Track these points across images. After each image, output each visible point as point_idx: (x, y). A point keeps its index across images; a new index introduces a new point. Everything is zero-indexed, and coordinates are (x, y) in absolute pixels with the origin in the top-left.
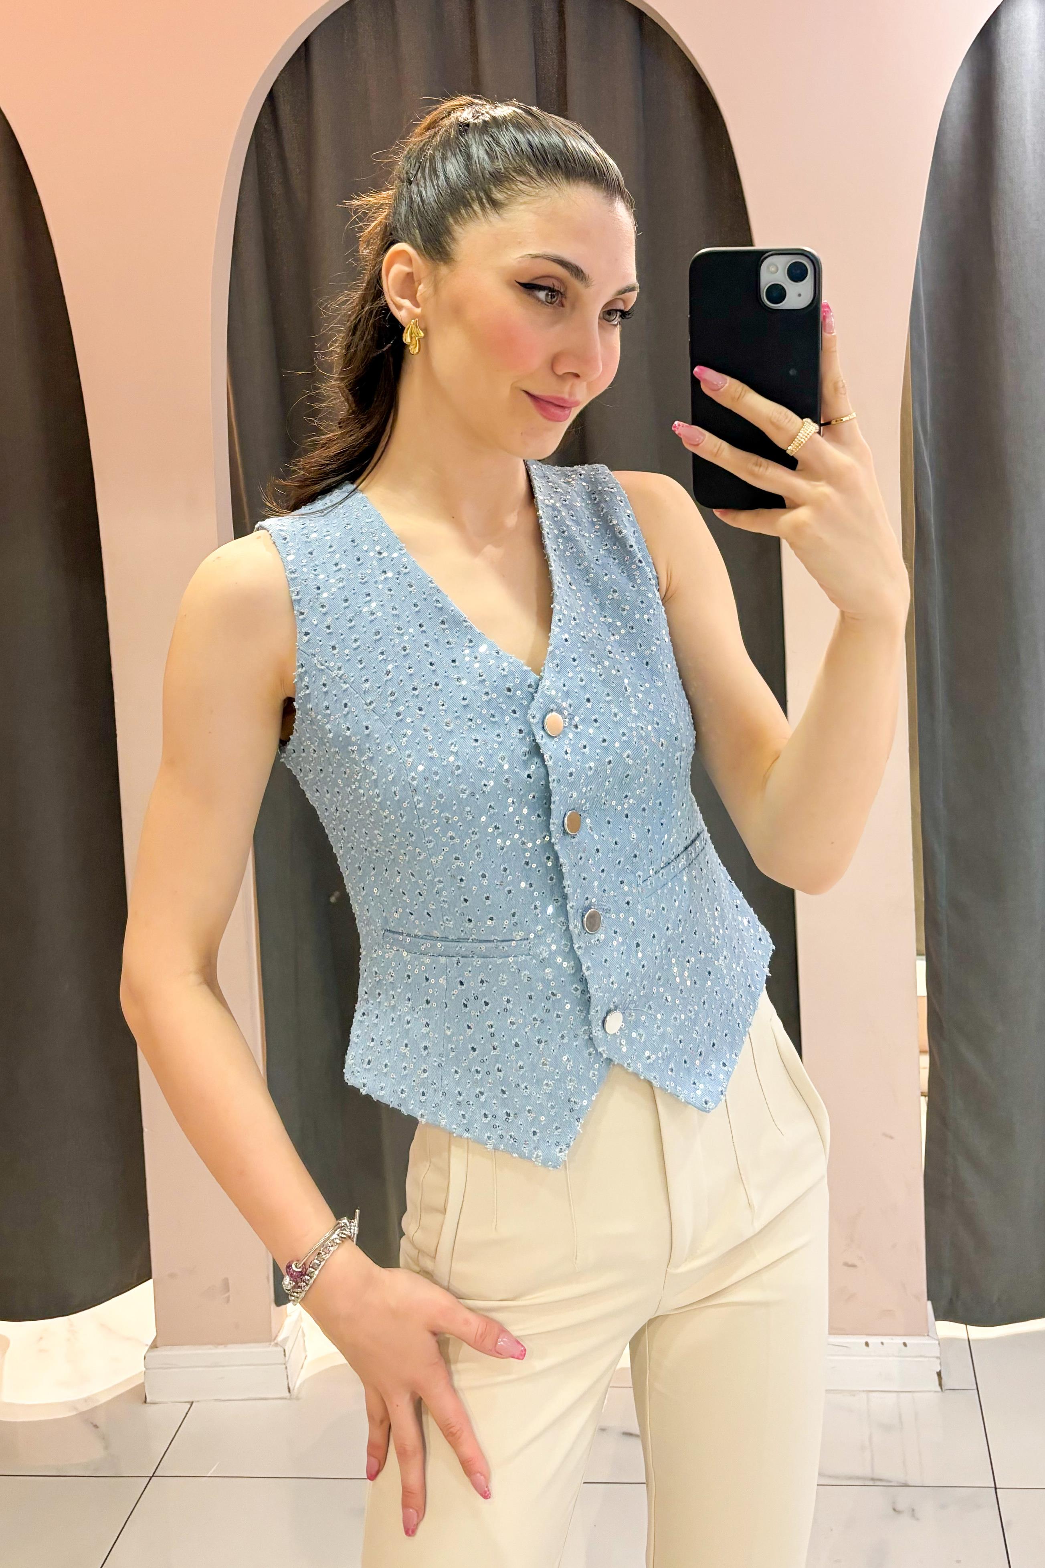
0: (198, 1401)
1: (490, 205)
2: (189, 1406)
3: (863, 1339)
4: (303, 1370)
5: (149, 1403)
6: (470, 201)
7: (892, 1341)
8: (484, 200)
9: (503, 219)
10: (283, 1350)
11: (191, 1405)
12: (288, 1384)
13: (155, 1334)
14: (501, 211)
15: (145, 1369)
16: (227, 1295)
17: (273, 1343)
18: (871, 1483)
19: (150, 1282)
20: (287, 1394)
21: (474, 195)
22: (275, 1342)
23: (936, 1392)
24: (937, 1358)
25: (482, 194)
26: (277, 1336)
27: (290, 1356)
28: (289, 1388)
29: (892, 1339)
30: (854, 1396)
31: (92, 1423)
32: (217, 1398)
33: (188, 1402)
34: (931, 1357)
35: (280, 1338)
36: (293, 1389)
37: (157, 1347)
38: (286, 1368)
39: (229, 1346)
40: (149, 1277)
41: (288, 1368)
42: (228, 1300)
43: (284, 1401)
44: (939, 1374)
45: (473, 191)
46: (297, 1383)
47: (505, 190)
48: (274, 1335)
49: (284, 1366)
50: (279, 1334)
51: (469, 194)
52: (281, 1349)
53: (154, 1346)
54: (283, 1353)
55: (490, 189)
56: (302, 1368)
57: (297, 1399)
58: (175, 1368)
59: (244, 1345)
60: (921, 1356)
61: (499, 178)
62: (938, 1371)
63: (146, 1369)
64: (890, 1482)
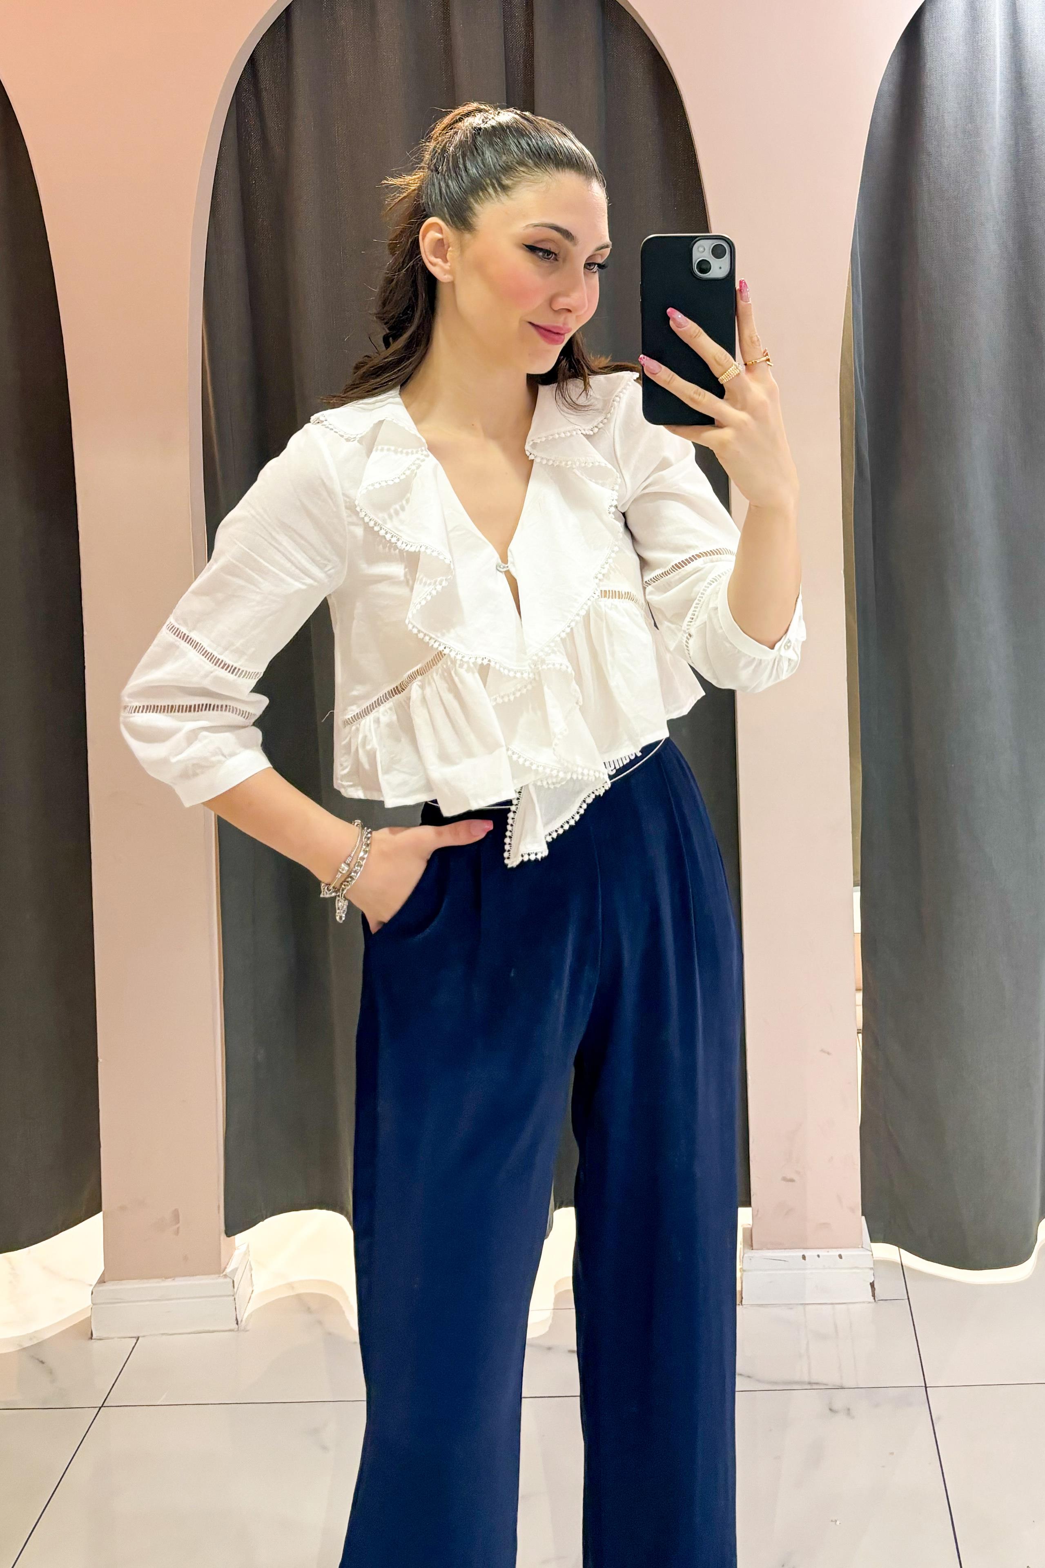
0: (144, 1336)
1: (500, 187)
2: (135, 1341)
3: (800, 1253)
4: (249, 1304)
5: (95, 1339)
6: (486, 186)
7: (826, 1254)
8: (496, 185)
9: (512, 199)
10: (232, 1281)
11: (137, 1340)
12: (236, 1315)
13: (103, 1268)
14: (509, 193)
15: (92, 1305)
16: (177, 1226)
17: (221, 1275)
18: (809, 1387)
19: (100, 1215)
20: (234, 1326)
21: (489, 181)
22: (224, 1273)
23: (869, 1302)
24: (871, 1269)
25: (494, 181)
26: (226, 1268)
27: (238, 1289)
28: (237, 1319)
29: (828, 1252)
30: (791, 1309)
31: (38, 1359)
32: (164, 1333)
33: (135, 1337)
34: (866, 1268)
35: (228, 1270)
36: (242, 1321)
37: (105, 1282)
38: (235, 1299)
39: (177, 1279)
40: (98, 1209)
41: (236, 1299)
42: (177, 1232)
43: (230, 1333)
44: (872, 1285)
45: (487, 179)
46: (244, 1316)
47: (512, 178)
48: (223, 1266)
49: (233, 1298)
50: (228, 1267)
51: (485, 181)
52: (229, 1280)
53: (102, 1281)
54: (232, 1285)
55: (500, 177)
56: (249, 1302)
57: (245, 1330)
58: (123, 1302)
59: (192, 1278)
60: (856, 1268)
61: (507, 169)
62: (871, 1282)
63: (94, 1304)
64: (825, 1384)
